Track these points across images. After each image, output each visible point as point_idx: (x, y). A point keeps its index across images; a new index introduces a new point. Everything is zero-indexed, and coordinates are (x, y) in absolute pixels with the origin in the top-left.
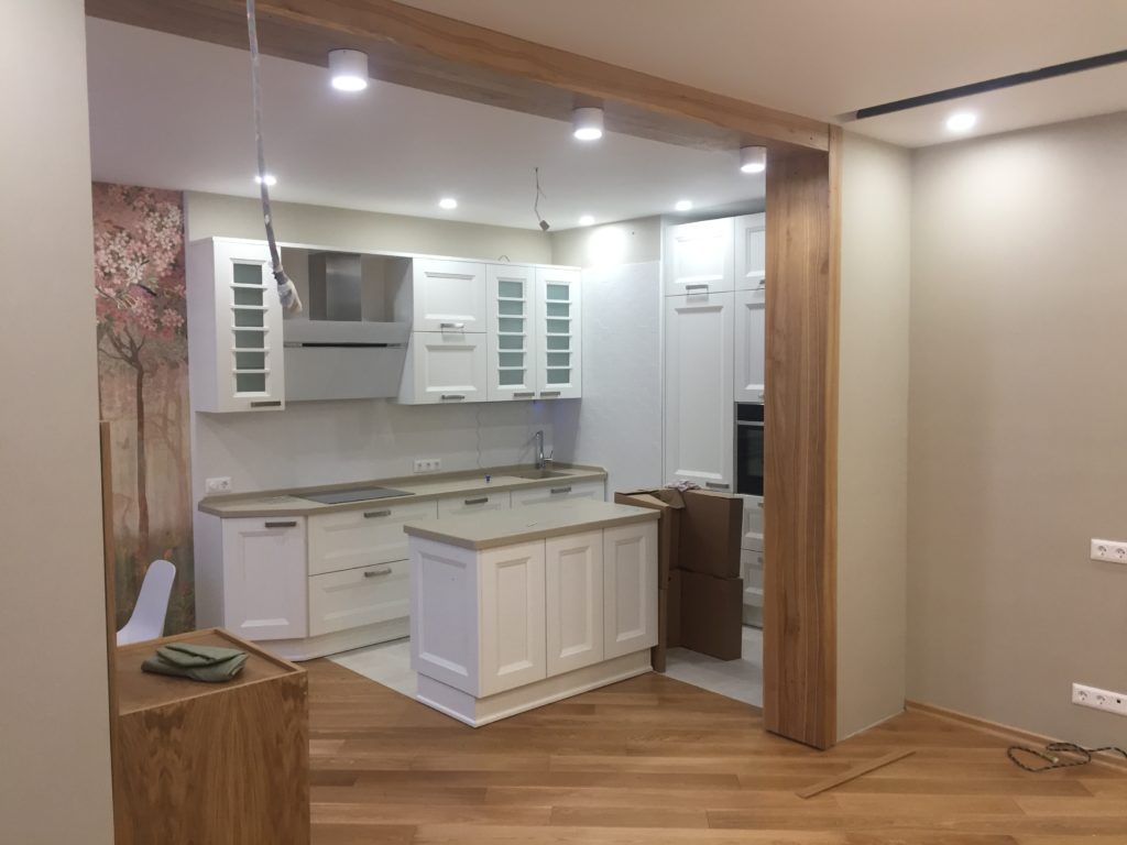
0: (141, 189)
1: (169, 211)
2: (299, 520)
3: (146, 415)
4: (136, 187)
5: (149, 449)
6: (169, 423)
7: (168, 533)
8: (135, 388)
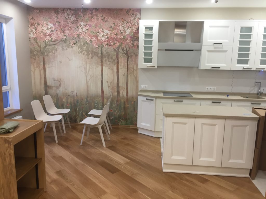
0: (130, 9)
1: (137, 14)
2: (154, 99)
3: (129, 68)
4: (129, 9)
5: (129, 76)
6: (134, 70)
7: (133, 98)
8: (127, 61)
